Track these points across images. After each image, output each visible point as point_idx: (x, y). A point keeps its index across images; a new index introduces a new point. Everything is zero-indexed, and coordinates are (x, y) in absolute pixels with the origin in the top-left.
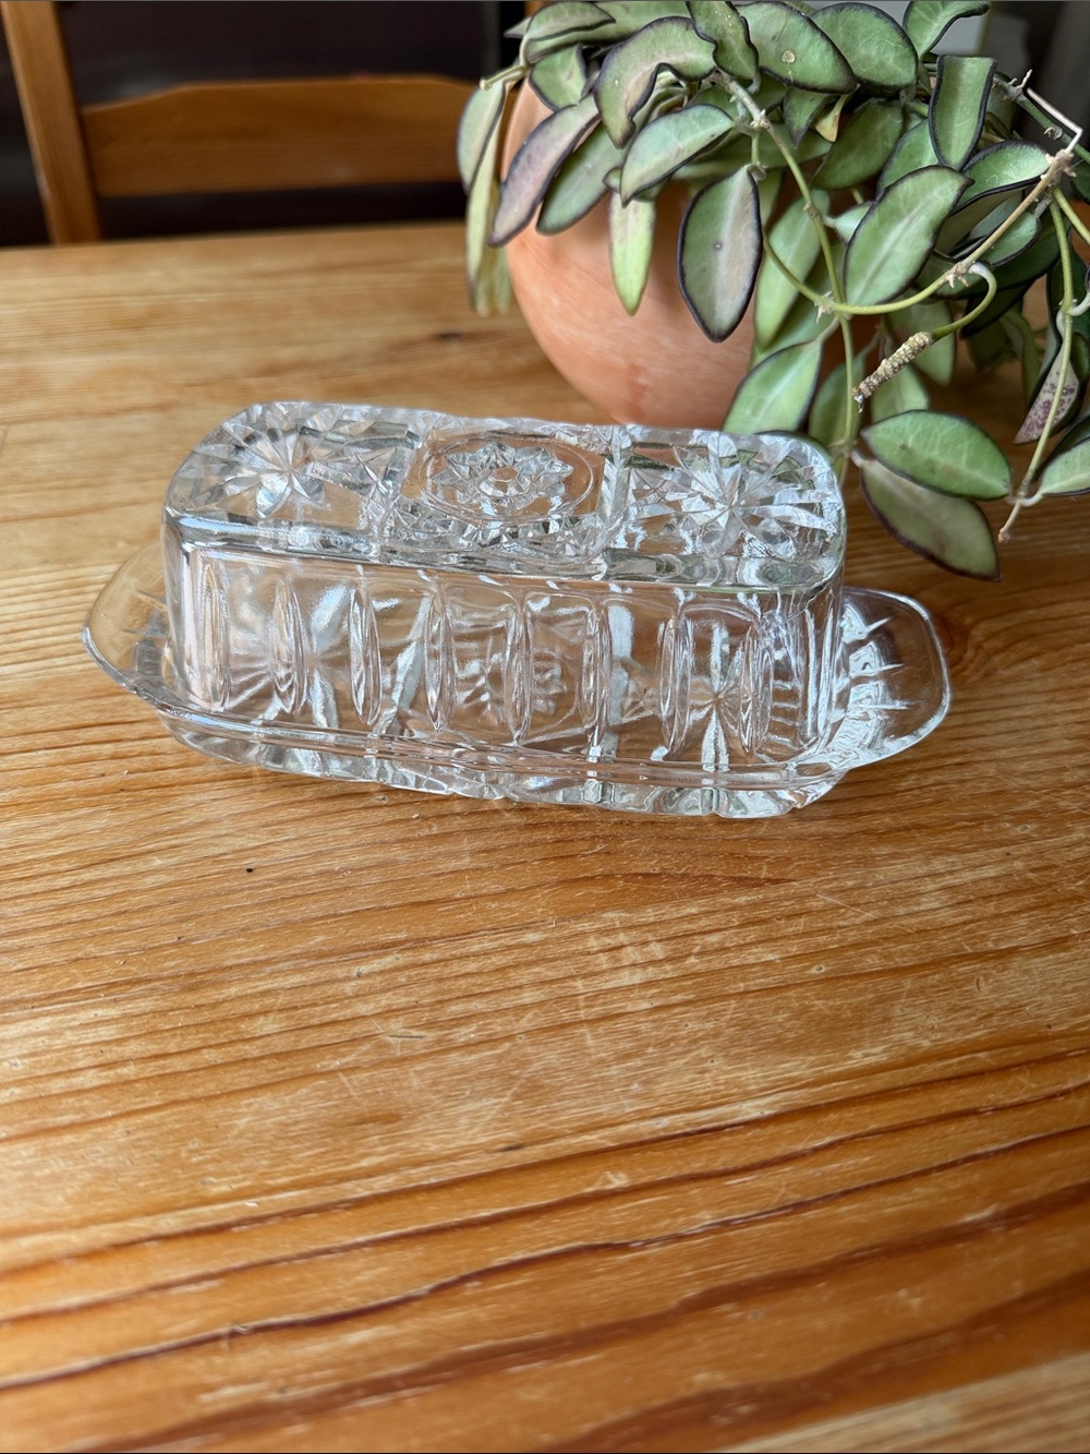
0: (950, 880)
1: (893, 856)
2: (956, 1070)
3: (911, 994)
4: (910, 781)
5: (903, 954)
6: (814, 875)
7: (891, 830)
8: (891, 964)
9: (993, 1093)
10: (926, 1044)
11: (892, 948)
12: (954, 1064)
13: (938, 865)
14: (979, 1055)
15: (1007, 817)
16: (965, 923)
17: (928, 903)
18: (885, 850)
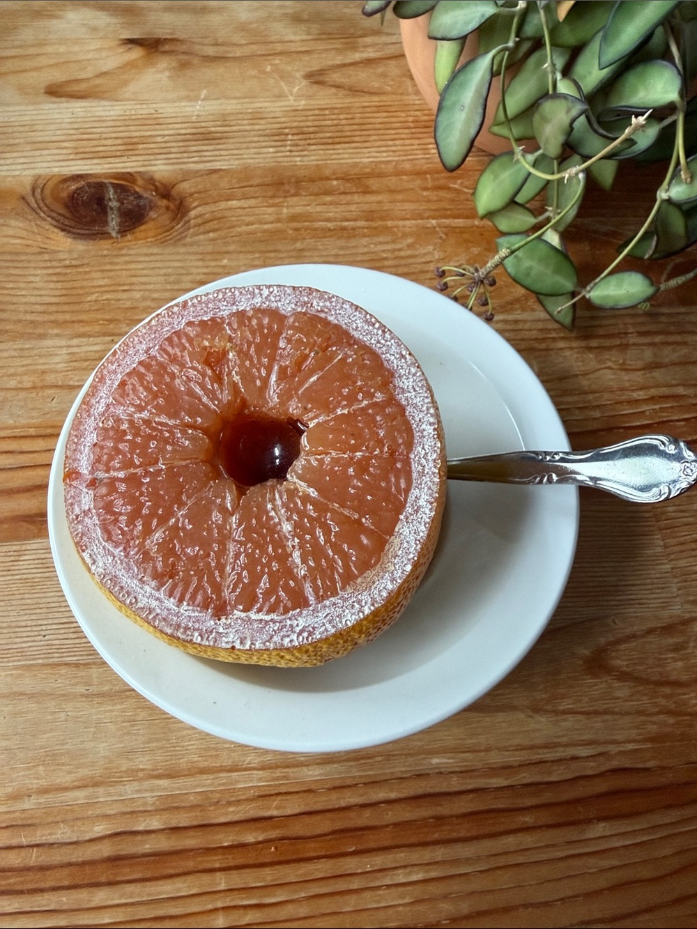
0: (75, 350)
1: (57, 335)
2: (17, 434)
3: (20, 400)
4: (94, 297)
5: (27, 381)
6: (13, 341)
7: (66, 322)
8: (20, 386)
9: (26, 445)
10: (11, 422)
11: (25, 378)
12: (17, 432)
13: (75, 341)
14: (30, 430)
15: (127, 322)
16: (67, 371)
17: (57, 359)
18: (56, 331)
